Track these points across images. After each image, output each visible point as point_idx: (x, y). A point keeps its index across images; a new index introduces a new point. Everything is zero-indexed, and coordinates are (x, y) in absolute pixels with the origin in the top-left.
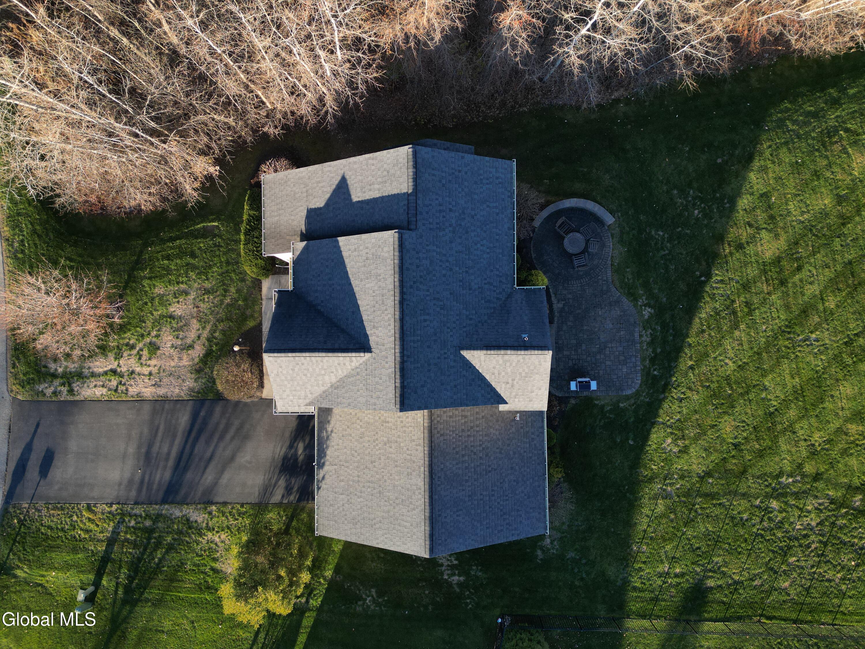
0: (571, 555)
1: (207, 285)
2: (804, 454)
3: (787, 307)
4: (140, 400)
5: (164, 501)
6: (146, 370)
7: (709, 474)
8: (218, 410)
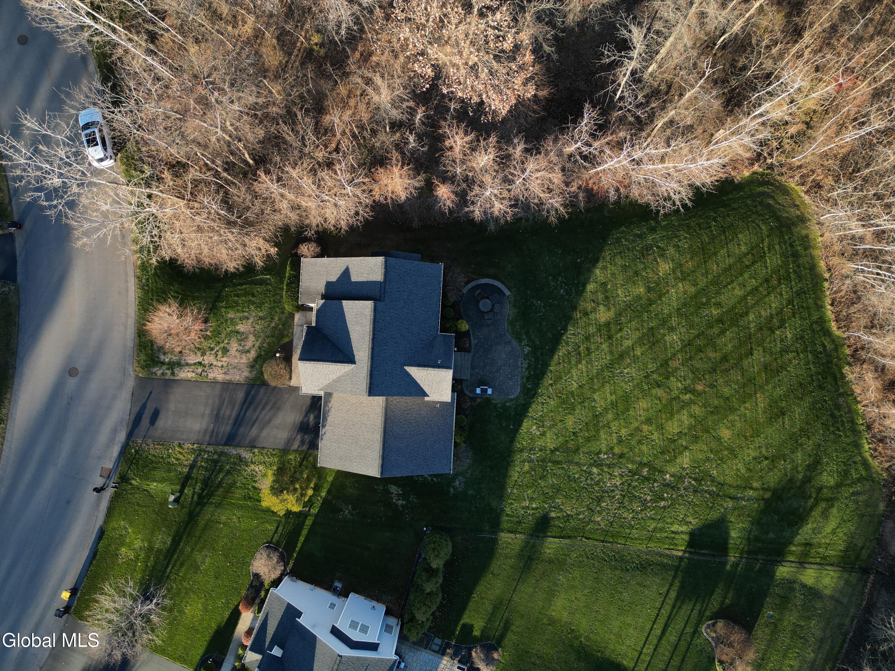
0: (471, 492)
1: (261, 314)
2: (615, 441)
3: (611, 352)
4: (215, 382)
5: (226, 444)
6: (220, 364)
7: (556, 449)
8: (262, 391)
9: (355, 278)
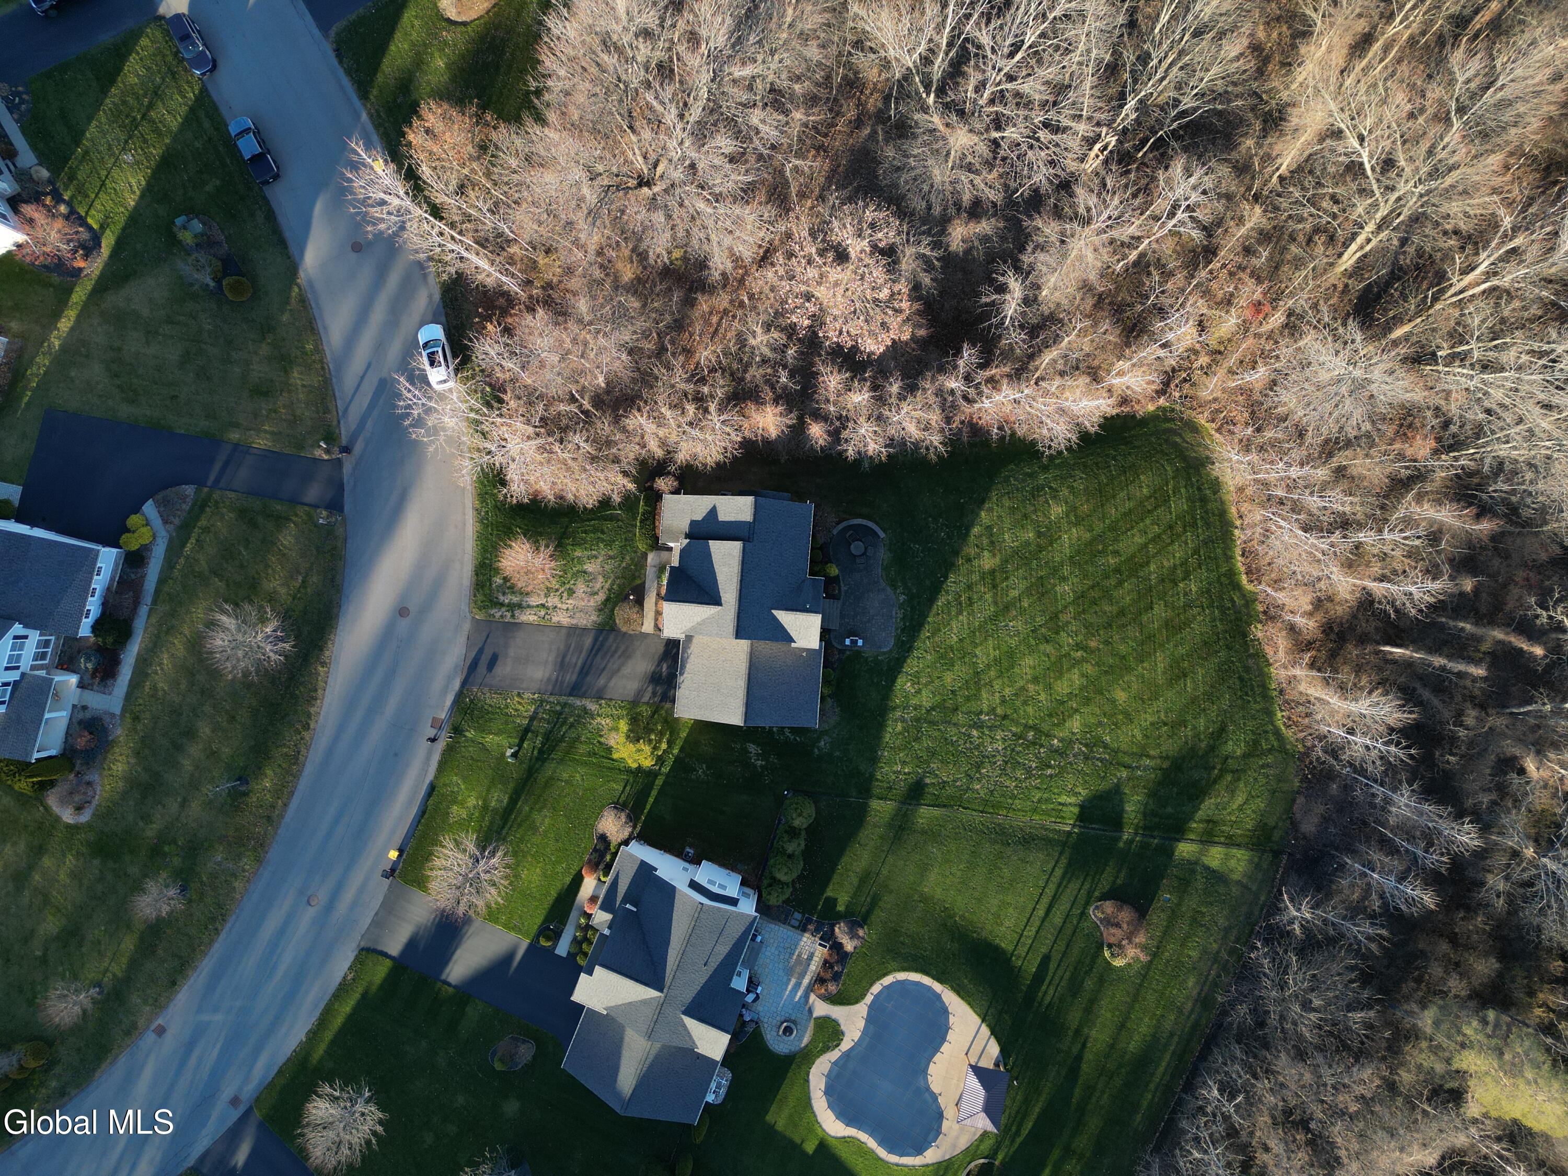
0: (837, 754)
1: (611, 553)
2: (998, 701)
3: (996, 603)
4: (559, 627)
5: (570, 695)
6: (565, 607)
7: (933, 709)
8: (612, 637)
9: (722, 517)
